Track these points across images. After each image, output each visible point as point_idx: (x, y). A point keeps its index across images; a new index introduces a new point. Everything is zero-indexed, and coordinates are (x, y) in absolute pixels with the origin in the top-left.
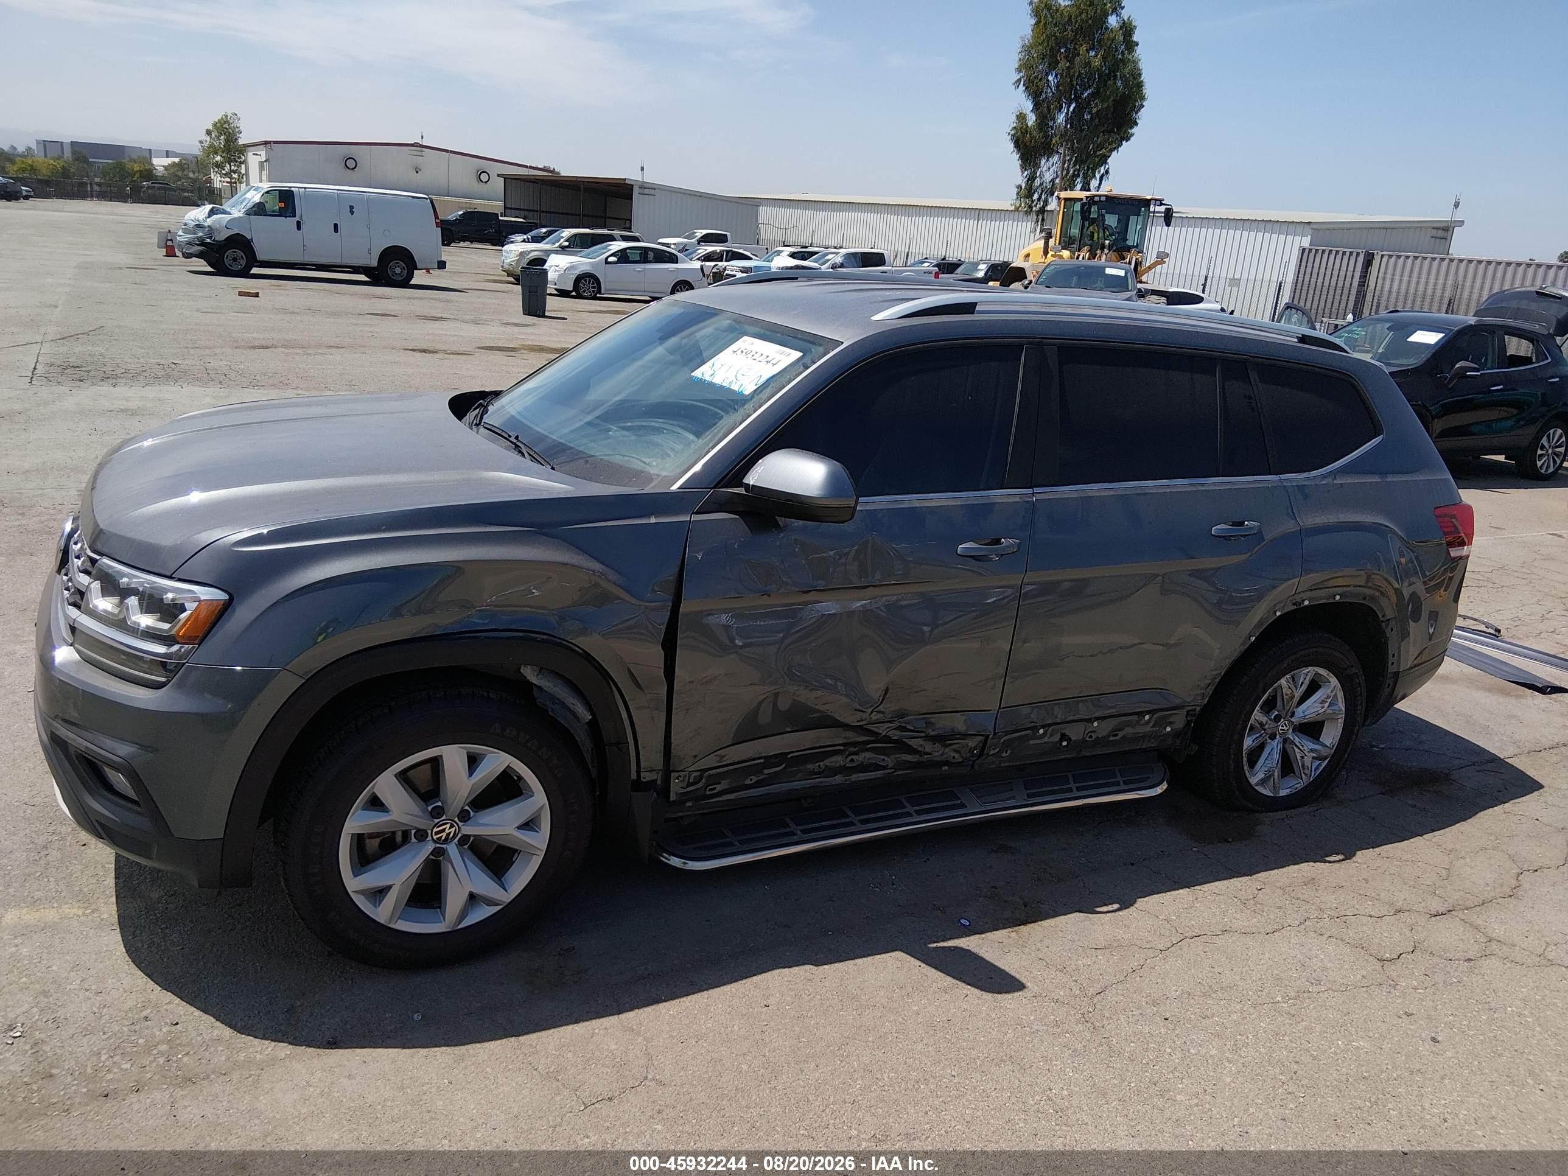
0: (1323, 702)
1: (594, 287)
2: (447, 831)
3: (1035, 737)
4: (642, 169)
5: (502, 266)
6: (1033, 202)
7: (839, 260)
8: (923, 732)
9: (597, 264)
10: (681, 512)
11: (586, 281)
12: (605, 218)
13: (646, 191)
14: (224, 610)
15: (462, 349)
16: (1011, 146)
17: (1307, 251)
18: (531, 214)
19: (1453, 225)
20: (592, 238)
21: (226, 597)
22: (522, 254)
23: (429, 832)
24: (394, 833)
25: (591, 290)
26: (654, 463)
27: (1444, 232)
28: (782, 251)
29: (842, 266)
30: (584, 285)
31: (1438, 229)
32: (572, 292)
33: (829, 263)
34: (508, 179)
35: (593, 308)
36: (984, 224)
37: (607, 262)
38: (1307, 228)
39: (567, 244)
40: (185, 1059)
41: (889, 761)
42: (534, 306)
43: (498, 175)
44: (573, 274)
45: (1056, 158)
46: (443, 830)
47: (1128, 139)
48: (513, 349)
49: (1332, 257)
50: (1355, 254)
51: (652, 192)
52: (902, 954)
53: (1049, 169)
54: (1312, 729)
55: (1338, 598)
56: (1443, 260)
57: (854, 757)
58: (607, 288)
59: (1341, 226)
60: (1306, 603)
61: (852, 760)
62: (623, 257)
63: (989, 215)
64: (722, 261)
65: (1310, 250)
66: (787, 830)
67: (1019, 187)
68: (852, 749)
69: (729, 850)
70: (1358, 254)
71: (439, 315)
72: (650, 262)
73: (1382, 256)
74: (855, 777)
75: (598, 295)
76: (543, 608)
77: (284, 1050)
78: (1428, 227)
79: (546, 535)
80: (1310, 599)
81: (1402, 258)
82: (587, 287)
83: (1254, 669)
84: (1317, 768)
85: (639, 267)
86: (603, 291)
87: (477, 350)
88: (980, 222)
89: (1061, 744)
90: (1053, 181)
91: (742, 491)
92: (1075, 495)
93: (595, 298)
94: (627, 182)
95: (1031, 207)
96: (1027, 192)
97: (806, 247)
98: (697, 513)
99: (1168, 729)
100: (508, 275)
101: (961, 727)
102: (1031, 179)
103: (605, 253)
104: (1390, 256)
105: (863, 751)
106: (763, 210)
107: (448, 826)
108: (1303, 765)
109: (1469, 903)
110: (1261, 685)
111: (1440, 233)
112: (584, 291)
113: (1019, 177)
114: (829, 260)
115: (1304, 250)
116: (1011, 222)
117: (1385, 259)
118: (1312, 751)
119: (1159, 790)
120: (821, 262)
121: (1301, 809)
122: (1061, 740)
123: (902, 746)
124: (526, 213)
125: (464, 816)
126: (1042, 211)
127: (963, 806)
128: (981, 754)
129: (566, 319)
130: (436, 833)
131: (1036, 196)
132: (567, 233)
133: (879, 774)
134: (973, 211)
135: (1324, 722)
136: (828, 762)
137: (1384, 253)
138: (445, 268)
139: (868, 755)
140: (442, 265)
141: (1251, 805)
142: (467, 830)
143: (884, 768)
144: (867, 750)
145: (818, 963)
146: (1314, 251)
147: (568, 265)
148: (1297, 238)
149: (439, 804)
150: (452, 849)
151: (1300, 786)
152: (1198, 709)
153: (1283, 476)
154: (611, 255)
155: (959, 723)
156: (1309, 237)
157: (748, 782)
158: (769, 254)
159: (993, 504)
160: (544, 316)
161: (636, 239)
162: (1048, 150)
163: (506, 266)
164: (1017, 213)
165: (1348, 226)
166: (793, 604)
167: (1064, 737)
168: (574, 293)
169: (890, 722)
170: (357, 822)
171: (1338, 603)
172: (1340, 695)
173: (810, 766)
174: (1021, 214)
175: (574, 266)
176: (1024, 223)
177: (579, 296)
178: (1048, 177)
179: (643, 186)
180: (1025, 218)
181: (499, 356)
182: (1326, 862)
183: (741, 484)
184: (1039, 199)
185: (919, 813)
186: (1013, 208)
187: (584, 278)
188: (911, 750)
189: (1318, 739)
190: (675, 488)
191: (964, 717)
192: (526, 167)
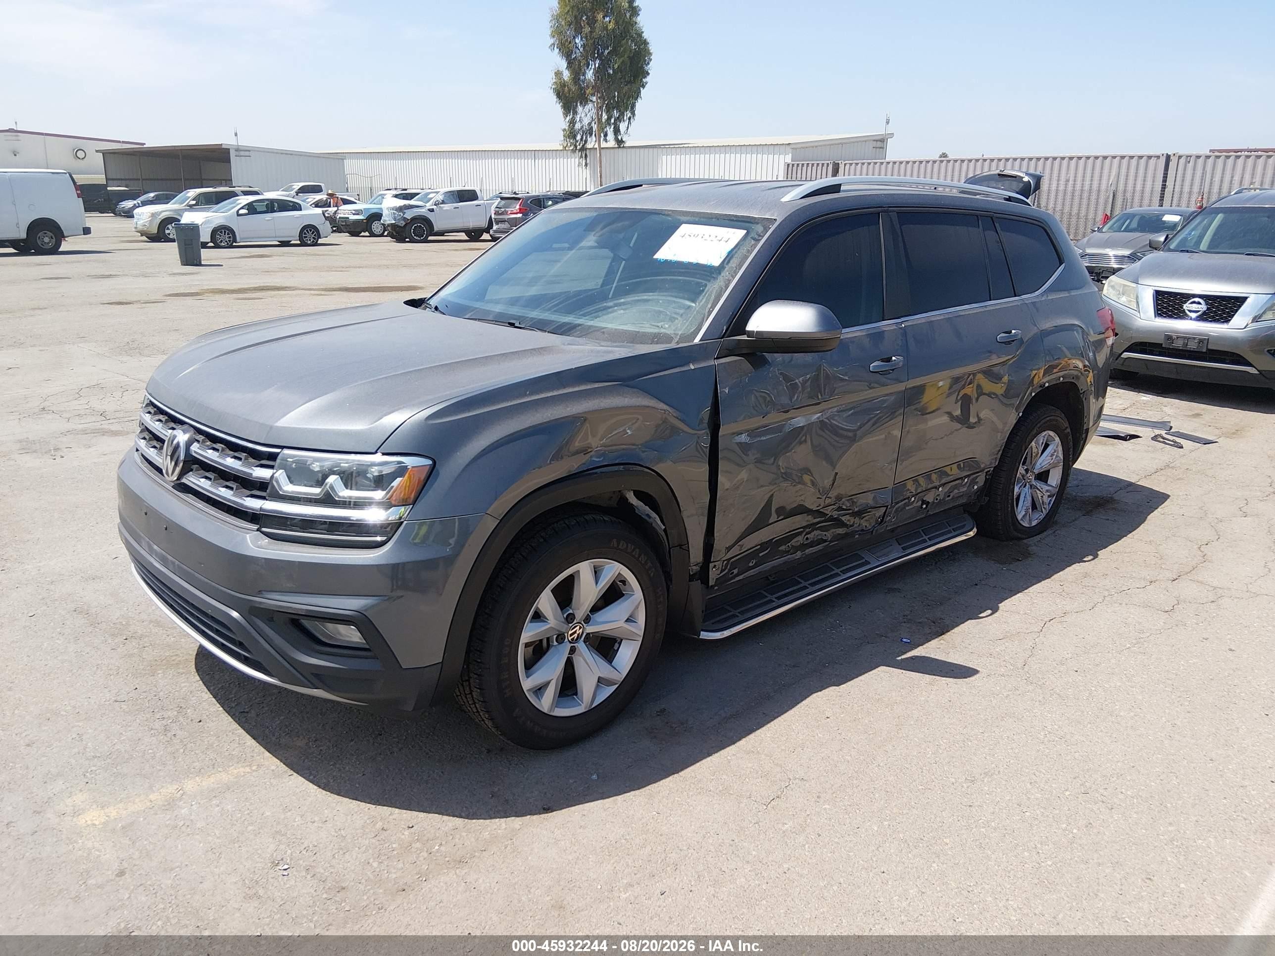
0: (1052, 455)
1: (230, 237)
2: (578, 632)
3: (909, 504)
4: (236, 135)
5: (136, 228)
6: (577, 141)
7: (440, 197)
8: (850, 510)
9: (231, 216)
10: (706, 358)
11: (221, 232)
12: (202, 180)
13: (242, 153)
14: (432, 471)
15: (153, 298)
16: (554, 98)
17: (791, 166)
18: (132, 182)
19: (887, 137)
20: (216, 196)
21: (430, 462)
22: (153, 215)
23: (566, 634)
24: (541, 641)
25: (227, 239)
26: (667, 326)
27: (881, 142)
28: (385, 195)
29: (443, 202)
30: (220, 236)
31: (877, 141)
32: (208, 243)
33: (432, 201)
34: (106, 154)
35: (233, 255)
36: (540, 163)
37: (238, 215)
38: (788, 148)
39: (194, 202)
40: (443, 848)
41: (829, 535)
42: (191, 258)
43: (97, 151)
44: (208, 227)
45: (590, 105)
46: (575, 632)
47: (644, 87)
48: (197, 294)
49: (810, 168)
50: (825, 165)
51: (247, 153)
52: (885, 667)
53: (586, 114)
54: (1043, 476)
55: (1062, 379)
56: (882, 163)
57: (808, 536)
58: (242, 236)
59: (812, 144)
60: (1047, 385)
61: (807, 539)
62: (252, 209)
63: (543, 155)
64: (330, 206)
65: (793, 165)
66: (767, 599)
67: (564, 130)
68: (808, 530)
69: (736, 620)
70: (828, 164)
71: (107, 273)
72: (275, 211)
73: (845, 164)
74: (809, 551)
75: (234, 244)
76: (633, 445)
77: (515, 822)
78: (870, 140)
79: (628, 386)
80: (1048, 382)
81: (860, 165)
82: (224, 238)
83: (1018, 437)
84: (1049, 503)
85: (268, 216)
86: (238, 240)
87: (165, 298)
88: (537, 161)
89: (922, 508)
90: (590, 124)
91: (745, 337)
92: (923, 321)
93: (232, 247)
94: (223, 147)
95: (576, 146)
96: (571, 134)
97: (406, 190)
98: (717, 358)
99: (976, 487)
100: (142, 235)
101: (871, 502)
102: (572, 122)
103: (234, 207)
104: (851, 164)
105: (813, 531)
106: (347, 162)
107: (578, 627)
108: (1043, 502)
109: (1187, 570)
110: (1023, 448)
111: (879, 144)
112: (221, 242)
113: (562, 123)
114: (431, 198)
115: (788, 165)
116: (562, 159)
117: (847, 166)
118: (1047, 491)
119: (971, 534)
120: (426, 200)
121: (1045, 533)
122: (922, 505)
123: (838, 523)
124: (128, 182)
125: (587, 620)
126: (583, 149)
127: (867, 563)
128: (882, 521)
129: (222, 265)
130: (571, 635)
131: (579, 137)
132: (192, 193)
133: (820, 547)
134: (529, 153)
135: (1049, 470)
136: (794, 542)
137: (846, 162)
138: (90, 233)
139: (816, 533)
140: (87, 231)
141: (1020, 535)
142: (590, 629)
143: (825, 541)
144: (817, 529)
145: (838, 684)
146: (796, 165)
147: (204, 220)
148: (782, 157)
149: (571, 611)
150: (581, 646)
151: (1042, 517)
152: (992, 469)
153: (1023, 297)
154: (242, 208)
155: (868, 499)
156: (790, 155)
157: (751, 564)
158: (373, 198)
159: (884, 331)
160: (200, 265)
161: (256, 193)
162: (584, 101)
163: (140, 227)
164: (565, 152)
165: (816, 144)
166: (779, 422)
167: (923, 502)
168: (211, 244)
169: (834, 505)
170: (529, 633)
171: (1063, 383)
172: (1060, 449)
173: (783, 548)
174: (569, 153)
175: (209, 220)
176: (573, 160)
177: (217, 246)
178: (586, 121)
179: (238, 150)
180: (573, 155)
181: (189, 301)
182: (1085, 561)
183: (744, 332)
184: (582, 139)
185: (844, 572)
186: (561, 148)
187: (218, 230)
188: (843, 525)
189: (1046, 482)
190: (697, 340)
191: (873, 495)
192: (119, 142)
